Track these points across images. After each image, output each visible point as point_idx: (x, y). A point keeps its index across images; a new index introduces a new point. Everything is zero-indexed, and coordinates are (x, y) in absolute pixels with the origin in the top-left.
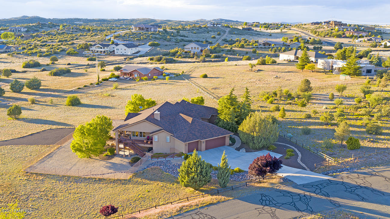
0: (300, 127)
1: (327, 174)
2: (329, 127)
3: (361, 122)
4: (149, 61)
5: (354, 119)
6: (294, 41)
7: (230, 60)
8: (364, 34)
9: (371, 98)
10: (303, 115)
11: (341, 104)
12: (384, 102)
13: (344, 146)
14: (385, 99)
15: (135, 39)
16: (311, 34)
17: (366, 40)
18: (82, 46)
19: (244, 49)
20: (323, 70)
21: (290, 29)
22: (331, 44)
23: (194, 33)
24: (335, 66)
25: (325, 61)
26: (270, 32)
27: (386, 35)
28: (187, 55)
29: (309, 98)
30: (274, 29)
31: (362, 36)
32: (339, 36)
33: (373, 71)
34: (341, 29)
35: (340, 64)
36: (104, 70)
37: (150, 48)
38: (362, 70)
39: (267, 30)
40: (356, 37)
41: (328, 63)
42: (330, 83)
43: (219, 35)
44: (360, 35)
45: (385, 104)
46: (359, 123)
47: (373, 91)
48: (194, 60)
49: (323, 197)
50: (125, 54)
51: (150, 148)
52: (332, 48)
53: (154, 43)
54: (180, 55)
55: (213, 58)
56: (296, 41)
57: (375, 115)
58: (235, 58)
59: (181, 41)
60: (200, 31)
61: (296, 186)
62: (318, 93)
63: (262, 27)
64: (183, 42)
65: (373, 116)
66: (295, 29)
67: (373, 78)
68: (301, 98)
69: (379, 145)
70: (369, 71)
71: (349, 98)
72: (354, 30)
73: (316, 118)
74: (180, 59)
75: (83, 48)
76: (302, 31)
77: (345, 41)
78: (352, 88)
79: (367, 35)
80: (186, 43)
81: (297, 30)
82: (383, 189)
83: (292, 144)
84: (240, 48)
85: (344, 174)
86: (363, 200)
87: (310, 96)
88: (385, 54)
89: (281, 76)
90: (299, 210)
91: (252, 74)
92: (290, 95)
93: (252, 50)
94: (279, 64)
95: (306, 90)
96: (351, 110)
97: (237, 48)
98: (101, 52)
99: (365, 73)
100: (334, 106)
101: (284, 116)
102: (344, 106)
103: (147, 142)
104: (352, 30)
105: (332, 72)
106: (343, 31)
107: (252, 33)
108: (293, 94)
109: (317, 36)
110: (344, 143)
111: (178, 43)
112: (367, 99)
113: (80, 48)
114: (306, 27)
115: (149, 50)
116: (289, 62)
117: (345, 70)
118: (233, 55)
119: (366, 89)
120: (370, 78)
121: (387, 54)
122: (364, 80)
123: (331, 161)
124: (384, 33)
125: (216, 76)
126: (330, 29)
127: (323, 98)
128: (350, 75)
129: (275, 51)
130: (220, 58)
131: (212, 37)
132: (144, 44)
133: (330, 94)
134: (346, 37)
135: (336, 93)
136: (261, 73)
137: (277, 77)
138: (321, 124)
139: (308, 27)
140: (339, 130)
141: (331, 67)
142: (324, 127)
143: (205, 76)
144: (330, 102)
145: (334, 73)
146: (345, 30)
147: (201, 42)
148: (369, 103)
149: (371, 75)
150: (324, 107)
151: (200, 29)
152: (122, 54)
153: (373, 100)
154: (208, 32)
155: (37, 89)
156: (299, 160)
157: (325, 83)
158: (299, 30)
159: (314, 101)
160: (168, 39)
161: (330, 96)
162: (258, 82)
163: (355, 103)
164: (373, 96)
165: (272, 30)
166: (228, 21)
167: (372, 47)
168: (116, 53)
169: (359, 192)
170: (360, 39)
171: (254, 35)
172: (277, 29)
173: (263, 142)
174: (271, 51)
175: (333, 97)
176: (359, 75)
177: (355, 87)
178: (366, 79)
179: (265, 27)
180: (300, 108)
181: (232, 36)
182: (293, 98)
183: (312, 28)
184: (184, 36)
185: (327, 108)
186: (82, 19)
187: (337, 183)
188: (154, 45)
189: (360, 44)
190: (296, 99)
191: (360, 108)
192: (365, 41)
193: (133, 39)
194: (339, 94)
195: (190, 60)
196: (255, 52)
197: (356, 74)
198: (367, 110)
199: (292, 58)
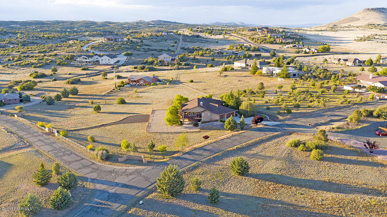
0: (264, 107)
1: (280, 122)
2: (278, 106)
3: (292, 103)
4: (134, 69)
5: (288, 102)
6: (238, 48)
7: (198, 67)
8: (290, 41)
9: (295, 92)
10: (264, 102)
11: (281, 95)
12: (302, 93)
13: (285, 113)
14: (303, 92)
15: (110, 50)
16: (249, 41)
17: (292, 46)
18: (67, 57)
19: (204, 57)
20: (267, 75)
21: (231, 36)
22: (267, 51)
23: (155, 42)
24: (274, 72)
25: (267, 68)
26: (214, 38)
27: (307, 40)
28: (162, 63)
29: (264, 93)
30: (217, 35)
31: (288, 43)
32: (272, 43)
33: (297, 75)
34: (273, 36)
35: (277, 70)
36: (106, 79)
37: (126, 58)
38: (291, 74)
39: (211, 35)
40: (284, 43)
41: (269, 70)
42: (273, 84)
43: (176, 43)
44: (287, 42)
45: (303, 94)
46: (291, 104)
47: (297, 88)
48: (169, 68)
49: (280, 128)
50: (109, 63)
51: (199, 119)
52: (268, 54)
53: (128, 53)
54: (157, 64)
55: (184, 66)
56: (241, 49)
57: (298, 100)
58: (200, 65)
59: (148, 51)
60: (158, 40)
61: (270, 126)
62: (267, 90)
63: (206, 33)
64: (150, 51)
65: (297, 101)
66: (235, 35)
67: (297, 79)
68: (259, 93)
69: (299, 111)
70: (294, 75)
71: (285, 92)
72: (282, 38)
73: (270, 103)
74: (157, 67)
75: (68, 59)
76: (241, 37)
77: (276, 47)
78: (285, 86)
79: (292, 41)
80: (153, 52)
81: (237, 36)
82: (300, 124)
83: (263, 114)
84: (200, 56)
85: (287, 121)
86: (294, 127)
87: (265, 92)
88: (305, 59)
89: (241, 79)
90: (273, 132)
91: (222, 79)
92: (252, 92)
93: (211, 58)
94: (236, 70)
95: (261, 89)
96: (286, 99)
97: (198, 56)
98: (87, 62)
99: (292, 76)
100: (278, 97)
101: (255, 103)
102: (283, 96)
103: (198, 117)
104: (281, 38)
105: (273, 76)
106: (274, 38)
107: (201, 40)
108: (255, 91)
109: (254, 42)
110: (286, 111)
111: (147, 52)
112: (294, 92)
113: (66, 59)
114: (244, 33)
115: (126, 60)
116: (242, 68)
117: (280, 74)
118: (197, 63)
119: (293, 87)
120: (295, 80)
121: (306, 59)
122: (292, 81)
123: (281, 118)
124: (305, 39)
125: (198, 81)
126: (264, 36)
127: (271, 93)
128: (284, 78)
129: (228, 59)
130: (189, 67)
131: (172, 45)
132: (119, 54)
133: (275, 90)
134: (276, 43)
135: (278, 90)
136: (227, 78)
137: (239, 81)
138: (274, 105)
139: (245, 33)
140: (283, 106)
141: (271, 72)
142: (275, 106)
143: (192, 81)
144: (275, 95)
145: (274, 77)
146: (275, 37)
147: (164, 50)
148: (295, 95)
149: (296, 78)
150: (273, 97)
151: (157, 38)
152: (106, 63)
153: (297, 93)
154: (166, 41)
155: (76, 94)
156: (268, 119)
157: (270, 83)
158: (239, 36)
159: (267, 95)
160: (138, 49)
161: (275, 92)
162: (229, 84)
163: (288, 95)
164: (297, 90)
165: (215, 35)
166: (167, 23)
167: (296, 53)
168: (101, 63)
169: (292, 126)
170: (287, 46)
171: (204, 42)
172: (219, 35)
173: (252, 113)
174: (225, 58)
175: (276, 93)
176: (289, 77)
177: (287, 85)
178: (293, 80)
179: (209, 33)
180: (260, 99)
181: (187, 43)
182: (255, 94)
183: (249, 35)
184: (149, 45)
185: (274, 98)
186: (18, 22)
187: (284, 124)
188: (128, 55)
189: (288, 50)
190: (257, 94)
191: (291, 97)
192: (291, 48)
193: (108, 49)
194: (279, 90)
195: (166, 68)
196: (213, 60)
197: (287, 77)
198: (294, 98)
199: (244, 65)
